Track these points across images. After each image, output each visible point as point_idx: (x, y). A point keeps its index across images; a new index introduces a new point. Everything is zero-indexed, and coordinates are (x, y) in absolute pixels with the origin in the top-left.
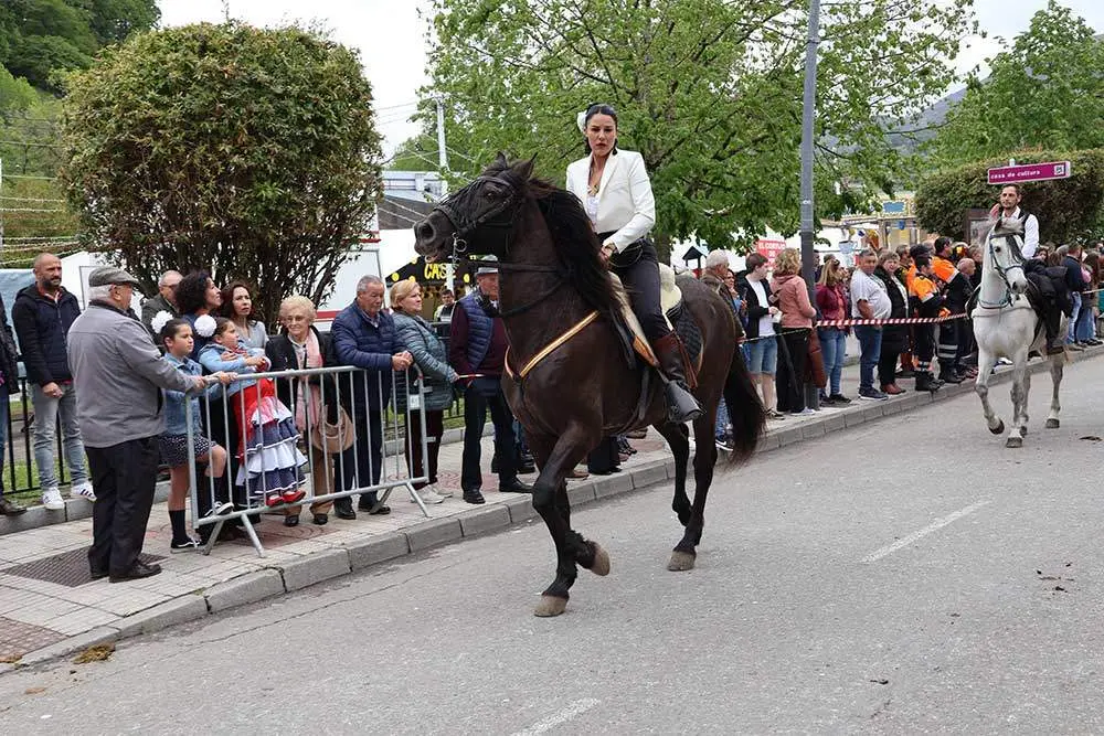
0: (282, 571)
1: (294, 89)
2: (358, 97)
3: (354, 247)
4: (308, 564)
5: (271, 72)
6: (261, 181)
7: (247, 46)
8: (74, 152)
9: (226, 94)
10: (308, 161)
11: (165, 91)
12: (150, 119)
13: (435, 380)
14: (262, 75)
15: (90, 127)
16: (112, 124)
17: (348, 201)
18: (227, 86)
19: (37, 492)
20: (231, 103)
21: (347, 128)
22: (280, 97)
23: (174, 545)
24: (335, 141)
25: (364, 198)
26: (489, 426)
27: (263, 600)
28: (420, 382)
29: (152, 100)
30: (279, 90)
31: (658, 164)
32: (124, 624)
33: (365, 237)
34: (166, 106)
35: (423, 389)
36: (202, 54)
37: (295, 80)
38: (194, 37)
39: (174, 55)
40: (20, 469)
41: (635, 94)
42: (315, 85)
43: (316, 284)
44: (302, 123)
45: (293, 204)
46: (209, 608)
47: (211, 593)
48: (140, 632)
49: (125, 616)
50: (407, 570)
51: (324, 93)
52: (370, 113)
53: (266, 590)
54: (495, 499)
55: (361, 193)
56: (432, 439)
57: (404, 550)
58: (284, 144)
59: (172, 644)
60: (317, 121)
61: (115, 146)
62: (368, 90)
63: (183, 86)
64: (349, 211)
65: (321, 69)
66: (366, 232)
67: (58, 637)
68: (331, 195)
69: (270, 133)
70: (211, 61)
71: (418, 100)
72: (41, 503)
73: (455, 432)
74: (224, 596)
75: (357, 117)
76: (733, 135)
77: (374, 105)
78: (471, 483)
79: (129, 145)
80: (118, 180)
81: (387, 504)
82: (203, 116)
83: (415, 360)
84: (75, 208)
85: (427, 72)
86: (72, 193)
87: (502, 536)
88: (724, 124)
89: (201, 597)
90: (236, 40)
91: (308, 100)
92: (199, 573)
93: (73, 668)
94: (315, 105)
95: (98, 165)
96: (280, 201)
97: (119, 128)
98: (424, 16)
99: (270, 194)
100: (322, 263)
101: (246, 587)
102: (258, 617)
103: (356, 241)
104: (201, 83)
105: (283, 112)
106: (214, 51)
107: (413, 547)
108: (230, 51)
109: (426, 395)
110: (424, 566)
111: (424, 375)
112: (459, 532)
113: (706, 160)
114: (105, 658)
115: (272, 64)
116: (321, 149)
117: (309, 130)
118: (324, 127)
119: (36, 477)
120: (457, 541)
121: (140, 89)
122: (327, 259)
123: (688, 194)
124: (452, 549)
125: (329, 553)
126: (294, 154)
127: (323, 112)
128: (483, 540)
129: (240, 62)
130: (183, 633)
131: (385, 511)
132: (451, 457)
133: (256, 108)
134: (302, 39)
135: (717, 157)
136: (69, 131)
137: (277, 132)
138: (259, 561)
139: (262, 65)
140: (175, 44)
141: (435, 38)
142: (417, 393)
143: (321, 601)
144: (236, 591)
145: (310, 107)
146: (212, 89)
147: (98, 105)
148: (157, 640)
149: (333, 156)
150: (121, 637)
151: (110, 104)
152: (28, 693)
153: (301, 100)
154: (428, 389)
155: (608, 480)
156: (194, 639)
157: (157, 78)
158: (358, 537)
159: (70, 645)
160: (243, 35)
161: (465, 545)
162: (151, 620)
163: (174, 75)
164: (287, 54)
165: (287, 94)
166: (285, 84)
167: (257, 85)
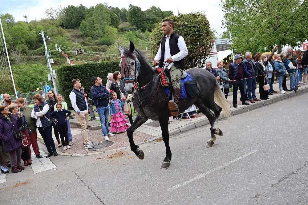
0: (195, 123)
1: (193, 25)
2: (206, 24)
3: (209, 56)
4: (200, 122)
5: (188, 22)
7: (183, 18)
9: (179, 28)
10: (197, 39)
13: (226, 82)
14: (186, 23)
15: (155, 39)
16: (159, 38)
17: (207, 46)
18: (179, 26)
20: (180, 30)
21: (204, 31)
22: (190, 27)
23: (173, 119)
24: (202, 34)
25: (209, 45)
26: (239, 91)
27: (191, 129)
28: (222, 83)
30: (189, 26)
31: (277, 29)
33: (211, 53)
35: (223, 84)
36: (174, 21)
37: (193, 23)
38: (172, 18)
41: (270, 14)
42: (197, 23)
43: (201, 64)
44: (195, 32)
45: (194, 48)
46: (180, 131)
47: (181, 128)
50: (221, 122)
51: (199, 25)
52: (209, 28)
53: (192, 127)
54: (240, 106)
55: (209, 44)
56: (226, 94)
58: (192, 36)
60: (198, 31)
62: (208, 23)
64: (207, 48)
65: (198, 20)
66: (211, 52)
67: (153, 137)
68: (203, 45)
70: (176, 22)
71: (222, 23)
73: (231, 93)
74: (183, 129)
75: (206, 29)
76: (295, 20)
77: (210, 26)
78: (235, 103)
83: (221, 78)
85: (223, 17)
87: (242, 114)
88: (292, 18)
89: (179, 129)
90: (180, 17)
91: (196, 27)
92: (179, 124)
93: (155, 143)
94: (197, 28)
96: (192, 48)
97: (160, 38)
98: (221, 5)
99: (190, 47)
100: (202, 60)
101: (187, 127)
102: (190, 133)
103: (209, 54)
105: (191, 30)
106: (176, 20)
108: (179, 20)
109: (224, 85)
110: (225, 121)
111: (223, 81)
113: (289, 27)
114: (161, 141)
116: (199, 36)
118: (200, 32)
120: (232, 116)
122: (203, 59)
123: (285, 35)
125: (204, 120)
126: (194, 38)
128: (238, 115)
129: (182, 21)
130: (175, 136)
132: (230, 98)
133: (185, 30)
134: (194, 15)
135: (291, 26)
137: (190, 34)
138: (190, 122)
139: (186, 21)
141: (224, 9)
142: (222, 85)
143: (203, 129)
145: (196, 28)
146: (176, 28)
147: (156, 35)
149: (202, 37)
151: (158, 34)
152: (147, 147)
153: (194, 27)
154: (224, 84)
155: (266, 101)
159: (155, 138)
160: (182, 16)
164: (191, 18)
165: (191, 26)
166: (191, 24)
167: (185, 25)
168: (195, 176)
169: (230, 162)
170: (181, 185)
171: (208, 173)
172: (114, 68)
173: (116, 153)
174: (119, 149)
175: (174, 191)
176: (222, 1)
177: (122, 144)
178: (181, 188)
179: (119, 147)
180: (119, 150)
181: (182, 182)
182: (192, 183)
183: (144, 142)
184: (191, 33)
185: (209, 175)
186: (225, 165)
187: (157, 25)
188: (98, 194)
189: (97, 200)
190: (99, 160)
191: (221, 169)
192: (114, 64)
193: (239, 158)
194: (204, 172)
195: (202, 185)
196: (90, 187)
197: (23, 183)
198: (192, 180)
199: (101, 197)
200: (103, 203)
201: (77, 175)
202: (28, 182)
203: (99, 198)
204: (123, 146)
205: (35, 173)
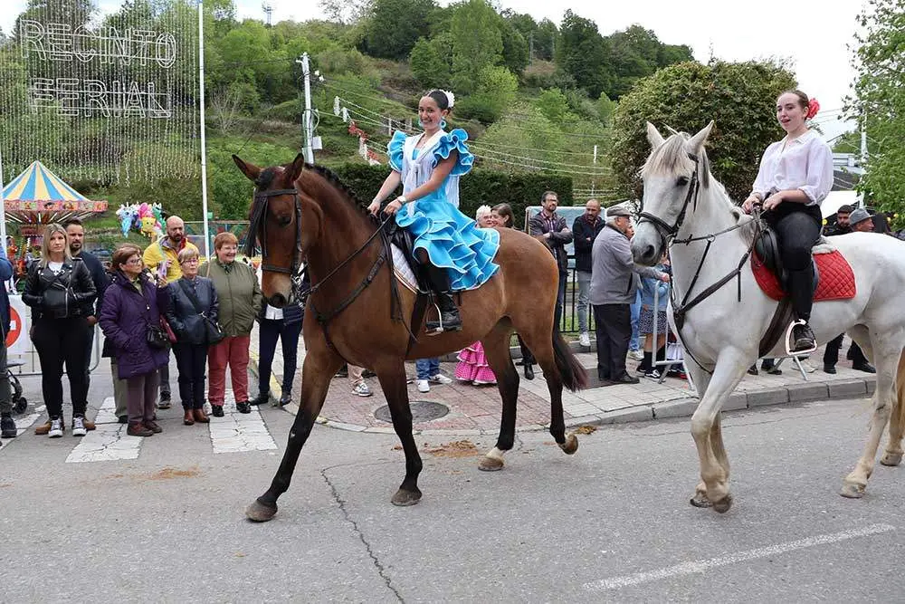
1: (749, 99)
5: (735, 89)
6: (723, 157)
7: (721, 73)
8: (617, 140)
9: (706, 104)
10: (755, 145)
11: (670, 103)
12: (659, 119)
14: (729, 91)
15: (627, 126)
19: (575, 334)
20: (708, 109)
22: (739, 104)
24: (774, 132)
27: (688, 416)
29: (661, 109)
30: (739, 100)
32: (604, 416)
34: (670, 112)
36: (693, 81)
37: (749, 94)
38: (690, 70)
39: (676, 82)
40: (569, 319)
42: (763, 96)
44: (752, 121)
45: (742, 171)
46: (654, 415)
47: (657, 407)
48: (612, 422)
49: (605, 412)
50: (785, 413)
51: (768, 101)
57: (785, 400)
58: (740, 134)
59: (628, 432)
60: (762, 119)
63: (680, 99)
65: (768, 86)
69: (732, 127)
70: (699, 84)
71: (843, 105)
72: (578, 339)
74: (664, 410)
81: (780, 368)
82: (690, 118)
85: (851, 86)
86: (615, 164)
87: (858, 401)
89: (650, 408)
90: (714, 71)
91: (758, 106)
92: (653, 393)
94: (762, 109)
95: (629, 147)
96: (734, 169)
98: (851, 49)
99: (728, 165)
101: (677, 407)
104: (690, 97)
105: (741, 114)
106: (701, 78)
107: (791, 399)
108: (711, 78)
110: (797, 412)
112: (827, 394)
114: (589, 433)
115: (736, 84)
116: (764, 136)
117: (756, 125)
118: (768, 123)
119: (576, 324)
120: (824, 400)
121: (655, 103)
124: (819, 404)
126: (746, 140)
127: (767, 114)
128: (843, 401)
129: (717, 84)
130: (636, 427)
131: (778, 373)
133: (723, 111)
134: (757, 68)
137: (735, 126)
138: (689, 392)
139: (730, 85)
140: (679, 75)
141: (859, 63)
144: (670, 408)
145: (758, 110)
146: (697, 101)
147: (632, 113)
148: (620, 428)
150: (600, 423)
151: (639, 112)
152: (545, 443)
153: (752, 106)
156: (641, 431)
157: (665, 95)
158: (756, 387)
159: (573, 422)
160: (720, 67)
161: (829, 403)
162: (620, 416)
163: (675, 93)
164: (746, 77)
165: (743, 103)
166: (743, 97)
167: (725, 98)
168: (674, 563)
169: (794, 545)
170: (627, 581)
171: (716, 562)
172: (490, 193)
173: (453, 441)
174: (463, 432)
175: (602, 594)
176: (855, 35)
177: (475, 419)
178: (626, 589)
179: (463, 426)
180: (461, 434)
181: (631, 572)
182: (663, 582)
183: (540, 427)
184: (738, 122)
185: (718, 570)
186: (776, 549)
187: (639, 83)
188: (378, 552)
189: (373, 568)
190: (400, 452)
191: (761, 559)
192: (494, 179)
193: (823, 539)
194: (704, 556)
195: (690, 596)
196: (359, 527)
197: (180, 473)
198: (663, 573)
199: (384, 562)
200: (388, 581)
201: (329, 484)
202: (194, 474)
203: (377, 565)
204: (476, 425)
205: (216, 451)
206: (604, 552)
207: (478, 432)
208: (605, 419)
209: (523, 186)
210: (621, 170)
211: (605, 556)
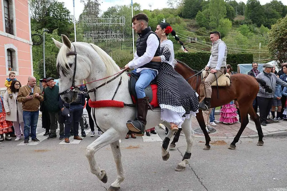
8: (271, 41)
15: (275, 36)
16: (279, 34)
32: (269, 134)
48: (272, 136)
49: (269, 132)
59: (278, 139)
61: (279, 39)
79: (282, 38)
80: (279, 46)
84: (270, 52)
86: (270, 49)
95: (275, 43)
97: (280, 35)
130: (281, 138)
136: (270, 37)
147: (276, 31)
148: (275, 138)
150: (268, 136)
151: (279, 30)
152: (249, 142)
156: (283, 139)
162: (275, 134)
173: (218, 140)
177: (225, 133)
179: (221, 136)
180: (220, 138)
183: (247, 137)
187: (279, 21)
190: (201, 143)
196: (191, 166)
197: (134, 147)
199: (200, 177)
200: (202, 183)
201: (180, 152)
202: (139, 148)
203: (198, 178)
204: (225, 135)
205: (144, 141)
206: (274, 179)
207: (226, 137)
208: (270, 135)
209: (236, 58)
210: (272, 51)
211: (275, 180)
